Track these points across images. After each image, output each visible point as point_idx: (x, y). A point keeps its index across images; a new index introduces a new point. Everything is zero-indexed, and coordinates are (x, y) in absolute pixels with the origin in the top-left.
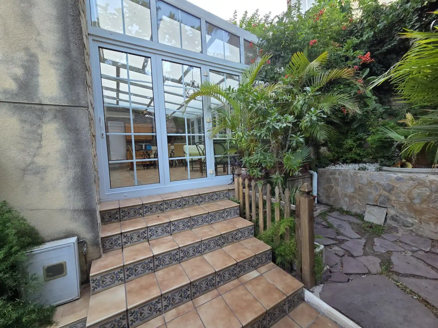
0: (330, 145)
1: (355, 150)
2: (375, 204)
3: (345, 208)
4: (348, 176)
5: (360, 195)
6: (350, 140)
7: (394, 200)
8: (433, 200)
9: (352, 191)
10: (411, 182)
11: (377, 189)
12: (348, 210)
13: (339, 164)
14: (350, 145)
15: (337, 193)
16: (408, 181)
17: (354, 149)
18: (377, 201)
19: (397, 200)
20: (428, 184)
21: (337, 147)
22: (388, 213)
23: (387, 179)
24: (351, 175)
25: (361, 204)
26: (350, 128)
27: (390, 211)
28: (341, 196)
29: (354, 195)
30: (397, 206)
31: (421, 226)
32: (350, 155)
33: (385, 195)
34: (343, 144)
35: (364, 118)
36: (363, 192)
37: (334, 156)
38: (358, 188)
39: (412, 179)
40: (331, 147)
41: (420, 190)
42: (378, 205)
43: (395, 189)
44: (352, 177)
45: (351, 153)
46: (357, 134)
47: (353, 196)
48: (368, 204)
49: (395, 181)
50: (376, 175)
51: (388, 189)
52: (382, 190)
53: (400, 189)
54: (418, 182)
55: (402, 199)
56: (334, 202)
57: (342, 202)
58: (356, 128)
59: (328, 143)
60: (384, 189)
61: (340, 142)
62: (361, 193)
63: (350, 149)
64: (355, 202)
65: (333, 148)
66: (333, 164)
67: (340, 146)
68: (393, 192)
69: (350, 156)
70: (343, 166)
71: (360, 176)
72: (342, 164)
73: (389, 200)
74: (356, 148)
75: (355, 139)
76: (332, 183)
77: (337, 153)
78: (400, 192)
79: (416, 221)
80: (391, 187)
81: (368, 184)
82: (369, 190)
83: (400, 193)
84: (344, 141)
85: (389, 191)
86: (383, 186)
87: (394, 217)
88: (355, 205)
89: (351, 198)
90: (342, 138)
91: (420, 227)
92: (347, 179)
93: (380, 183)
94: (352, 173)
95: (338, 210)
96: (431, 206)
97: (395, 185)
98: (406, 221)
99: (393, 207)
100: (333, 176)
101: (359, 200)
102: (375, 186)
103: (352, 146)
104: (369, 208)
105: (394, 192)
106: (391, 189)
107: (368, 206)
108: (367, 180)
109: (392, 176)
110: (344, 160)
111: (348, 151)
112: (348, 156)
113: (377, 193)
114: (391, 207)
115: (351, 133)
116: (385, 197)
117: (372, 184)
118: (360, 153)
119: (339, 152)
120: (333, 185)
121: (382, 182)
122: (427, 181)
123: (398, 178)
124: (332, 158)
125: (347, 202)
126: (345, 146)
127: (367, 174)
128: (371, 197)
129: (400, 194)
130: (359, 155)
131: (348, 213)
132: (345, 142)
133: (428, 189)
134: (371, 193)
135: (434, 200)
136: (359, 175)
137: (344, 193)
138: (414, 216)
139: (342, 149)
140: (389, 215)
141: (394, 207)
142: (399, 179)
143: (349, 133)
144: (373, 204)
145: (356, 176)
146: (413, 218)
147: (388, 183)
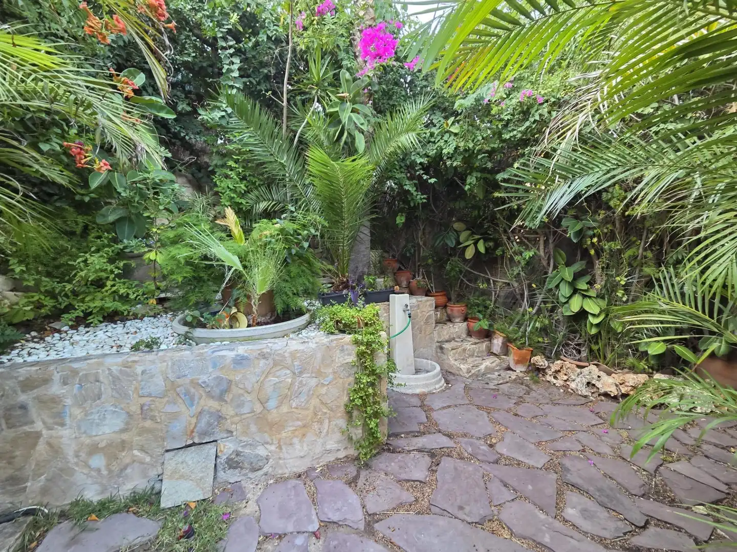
0: (18, 270)
1: (113, 286)
2: (190, 442)
3: (93, 495)
4: (101, 379)
5: (143, 431)
6: (97, 255)
7: (233, 417)
8: (296, 391)
9: (117, 429)
10: (262, 362)
11: (192, 399)
12: (107, 495)
13: (59, 331)
14: (96, 271)
15: (55, 450)
16: (256, 362)
17: (109, 283)
18: (192, 432)
19: (237, 415)
20: (289, 361)
21: (49, 275)
22: (219, 454)
23: (214, 366)
24: (111, 374)
25: (148, 459)
26: (95, 223)
27: (224, 446)
28: (77, 456)
29: (125, 436)
30: (237, 429)
31: (281, 455)
32: (95, 303)
33: (212, 410)
34: (73, 268)
35: (136, 199)
36: (153, 418)
37: (39, 306)
38: (139, 412)
39: (263, 356)
40: (26, 276)
41: (277, 377)
42: (196, 441)
43: (233, 387)
44: (115, 380)
45: (99, 295)
46: (115, 240)
47: (123, 442)
48: (167, 451)
49: (232, 367)
50: (188, 361)
51: (217, 391)
52: (204, 397)
53: (242, 386)
54: (274, 360)
55: (245, 410)
56: (45, 491)
57: (80, 476)
58: (113, 223)
59: (13, 261)
60: (210, 395)
61: (62, 260)
62: (148, 424)
63: (99, 284)
64: (127, 460)
65: (34, 280)
66: (34, 334)
67: (62, 273)
68: (228, 397)
69: (98, 303)
70: (76, 338)
71: (143, 372)
72: (72, 327)
73: (220, 418)
74: (114, 280)
75: (111, 254)
76: (33, 422)
77: (52, 294)
78: (241, 392)
79: (273, 448)
80: (224, 386)
81: (166, 391)
82: (170, 409)
83: (243, 395)
84: (74, 257)
85: (221, 398)
86: (208, 386)
87: (232, 459)
88: (129, 471)
89: (114, 449)
90: (66, 250)
91: (280, 458)
92: (96, 391)
93: (200, 381)
94: (114, 368)
95: (63, 515)
96: (294, 405)
97: (231, 377)
98: (257, 456)
99: (229, 435)
100: (36, 392)
101: (142, 449)
102: (187, 393)
103: (104, 275)
104: (172, 462)
105: (231, 396)
106: (222, 391)
107: (168, 455)
108: (166, 379)
109: (225, 356)
110: (77, 317)
111: (92, 290)
112: (92, 305)
113: (194, 410)
114: (225, 436)
115: (99, 237)
116: (211, 414)
117: (178, 389)
118: (128, 294)
119: (57, 291)
120: (39, 426)
121: (204, 378)
122: (287, 355)
123: (238, 358)
124: (31, 316)
125: (99, 470)
126: (83, 274)
127: (165, 361)
128: (178, 427)
129: (242, 398)
130: (124, 299)
131: (104, 509)
132: (80, 260)
133: (288, 372)
134: (175, 416)
135: (298, 392)
136: (139, 369)
137: (88, 441)
138: (269, 440)
139: (69, 282)
140: (223, 459)
141: (232, 432)
142: (240, 361)
143: (93, 235)
144: (184, 445)
145: (128, 375)
146: (267, 443)
147: (218, 377)
